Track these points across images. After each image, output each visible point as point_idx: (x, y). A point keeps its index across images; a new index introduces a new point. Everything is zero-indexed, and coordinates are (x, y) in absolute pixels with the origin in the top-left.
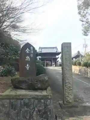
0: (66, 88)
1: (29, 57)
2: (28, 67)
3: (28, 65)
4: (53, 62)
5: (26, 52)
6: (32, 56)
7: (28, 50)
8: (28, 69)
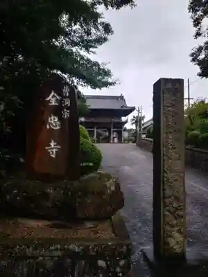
0: (167, 213)
1: (56, 120)
2: (54, 151)
3: (52, 144)
4: (114, 131)
5: (49, 101)
6: (66, 114)
7: (54, 96)
8: (54, 156)
